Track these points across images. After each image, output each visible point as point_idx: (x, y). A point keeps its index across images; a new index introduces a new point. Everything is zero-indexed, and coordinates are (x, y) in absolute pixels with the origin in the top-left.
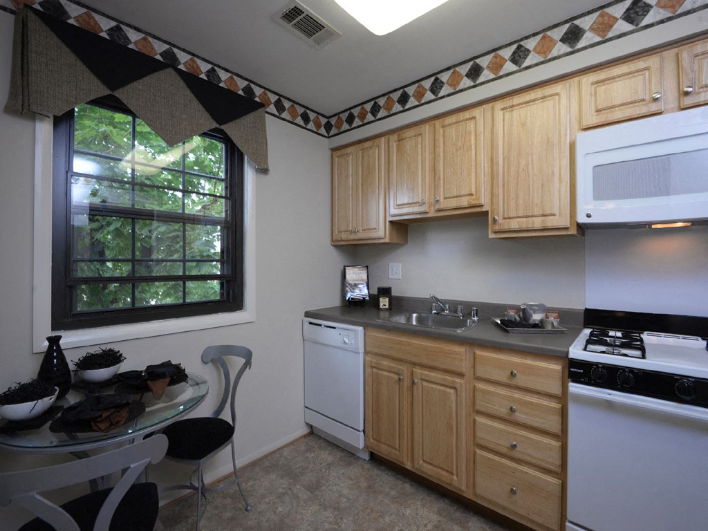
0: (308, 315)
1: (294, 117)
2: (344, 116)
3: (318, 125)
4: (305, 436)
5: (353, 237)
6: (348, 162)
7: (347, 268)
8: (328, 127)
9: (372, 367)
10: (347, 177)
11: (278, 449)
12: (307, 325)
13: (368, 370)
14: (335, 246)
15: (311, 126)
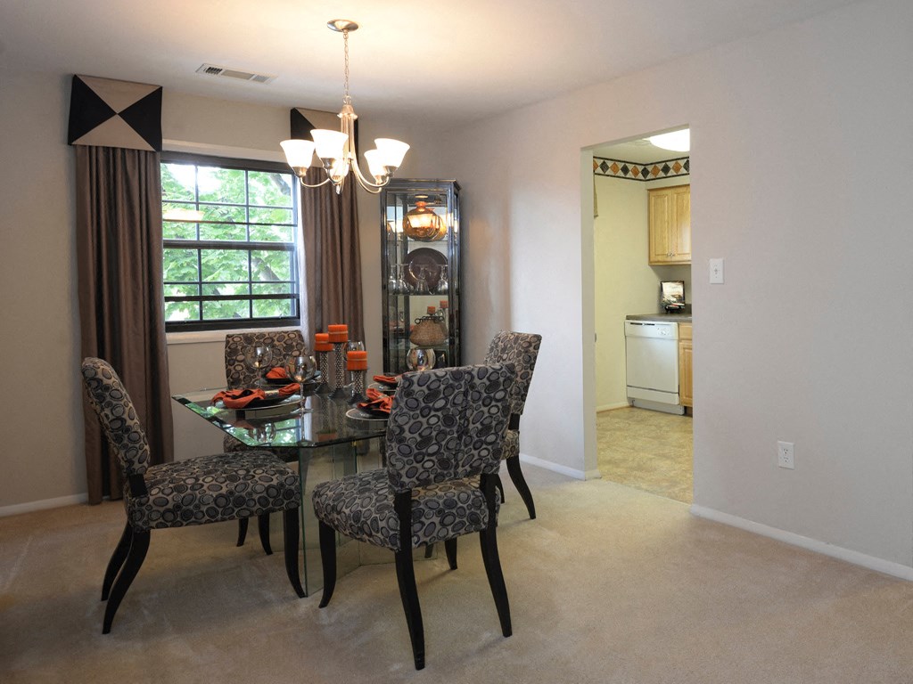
0: (628, 318)
1: (616, 171)
2: (661, 166)
3: (636, 173)
4: (627, 407)
5: (669, 259)
6: (664, 201)
7: (664, 284)
8: (645, 172)
9: (684, 349)
10: (663, 212)
11: (608, 411)
12: (628, 325)
13: (682, 351)
14: (652, 266)
15: (630, 175)
